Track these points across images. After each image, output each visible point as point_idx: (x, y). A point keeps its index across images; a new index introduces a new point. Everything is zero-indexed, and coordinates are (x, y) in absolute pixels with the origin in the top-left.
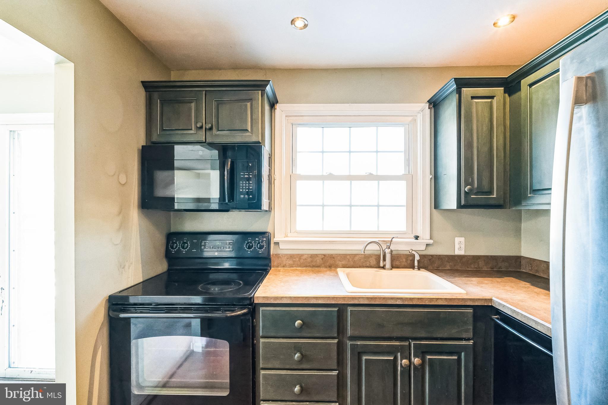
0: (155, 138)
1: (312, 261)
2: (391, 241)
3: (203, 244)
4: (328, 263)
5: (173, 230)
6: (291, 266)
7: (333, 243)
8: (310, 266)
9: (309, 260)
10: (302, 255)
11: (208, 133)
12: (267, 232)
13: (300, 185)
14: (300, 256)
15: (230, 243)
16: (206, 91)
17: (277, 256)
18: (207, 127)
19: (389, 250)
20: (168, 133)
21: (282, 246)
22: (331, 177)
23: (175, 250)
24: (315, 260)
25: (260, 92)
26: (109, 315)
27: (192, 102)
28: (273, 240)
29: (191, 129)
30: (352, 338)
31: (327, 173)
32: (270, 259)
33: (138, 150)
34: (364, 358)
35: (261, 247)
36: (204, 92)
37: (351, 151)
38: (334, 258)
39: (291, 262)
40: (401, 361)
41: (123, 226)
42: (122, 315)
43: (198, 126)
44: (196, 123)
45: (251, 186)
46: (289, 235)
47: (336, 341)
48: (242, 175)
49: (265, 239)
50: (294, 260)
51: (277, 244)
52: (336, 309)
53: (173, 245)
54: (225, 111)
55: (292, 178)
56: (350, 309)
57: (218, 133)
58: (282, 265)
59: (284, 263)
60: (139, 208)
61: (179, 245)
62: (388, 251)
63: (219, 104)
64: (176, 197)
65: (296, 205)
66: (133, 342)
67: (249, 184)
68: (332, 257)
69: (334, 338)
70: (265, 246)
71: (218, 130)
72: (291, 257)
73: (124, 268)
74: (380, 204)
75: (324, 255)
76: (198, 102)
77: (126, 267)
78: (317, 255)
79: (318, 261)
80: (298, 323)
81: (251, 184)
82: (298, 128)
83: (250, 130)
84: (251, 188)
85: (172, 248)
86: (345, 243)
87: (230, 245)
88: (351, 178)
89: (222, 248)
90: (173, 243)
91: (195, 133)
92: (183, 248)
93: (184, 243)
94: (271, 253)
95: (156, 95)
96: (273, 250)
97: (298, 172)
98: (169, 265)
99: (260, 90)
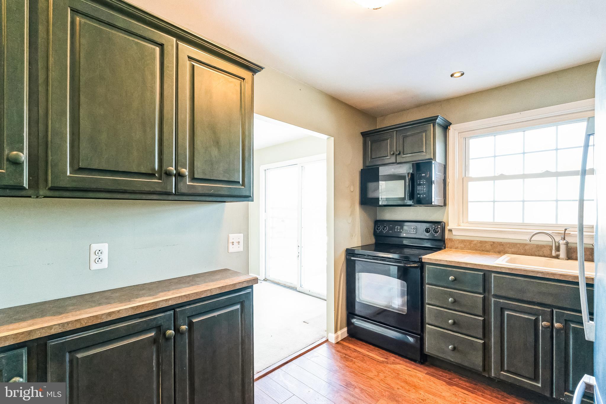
0: (368, 164)
1: (481, 246)
2: (565, 233)
3: (396, 228)
4: (497, 250)
5: (378, 219)
6: (462, 249)
7: (502, 233)
8: (479, 250)
9: (479, 245)
10: (472, 241)
11: (398, 157)
12: (442, 222)
13: (471, 185)
14: (471, 242)
15: (414, 228)
16: (396, 130)
17: (451, 240)
18: (397, 153)
19: (565, 241)
20: (375, 159)
21: (454, 233)
22: (502, 177)
23: (379, 231)
24: (485, 245)
25: (432, 124)
26: (346, 257)
27: (388, 139)
28: (448, 228)
29: (387, 156)
30: (496, 296)
31: (498, 174)
32: (444, 241)
33: (359, 171)
34: (506, 312)
35: (436, 232)
36: (395, 132)
37: (525, 152)
38: (503, 245)
39: (462, 245)
40: (542, 322)
41: (352, 213)
42: (352, 258)
43: (391, 153)
44: (391, 151)
45: (424, 189)
46: (462, 224)
47: (482, 296)
48: (419, 182)
49: (439, 226)
50: (465, 244)
51: (450, 230)
52: (482, 273)
53: (378, 228)
54: (408, 140)
55: (464, 180)
56: (493, 275)
57: (404, 156)
58: (455, 247)
59: (457, 246)
60: (359, 204)
61: (382, 228)
62: (562, 242)
63: (405, 137)
64: (380, 197)
65: (467, 202)
66: (357, 274)
67: (423, 187)
68: (501, 244)
69: (480, 294)
70: (439, 232)
71: (404, 154)
72: (463, 241)
73: (352, 236)
74: (559, 199)
75: (494, 242)
76: (392, 137)
77: (354, 236)
78: (486, 242)
79: (488, 247)
80: (451, 278)
81: (424, 187)
82: (471, 140)
83: (424, 151)
84: (424, 190)
85: (377, 229)
86: (515, 233)
87: (413, 230)
88: (524, 176)
89: (408, 231)
90: (378, 227)
91: (390, 157)
92: (384, 230)
93: (385, 227)
94: (446, 237)
95: (368, 139)
96: (447, 235)
97: (470, 176)
98: (376, 240)
99: (432, 123)
